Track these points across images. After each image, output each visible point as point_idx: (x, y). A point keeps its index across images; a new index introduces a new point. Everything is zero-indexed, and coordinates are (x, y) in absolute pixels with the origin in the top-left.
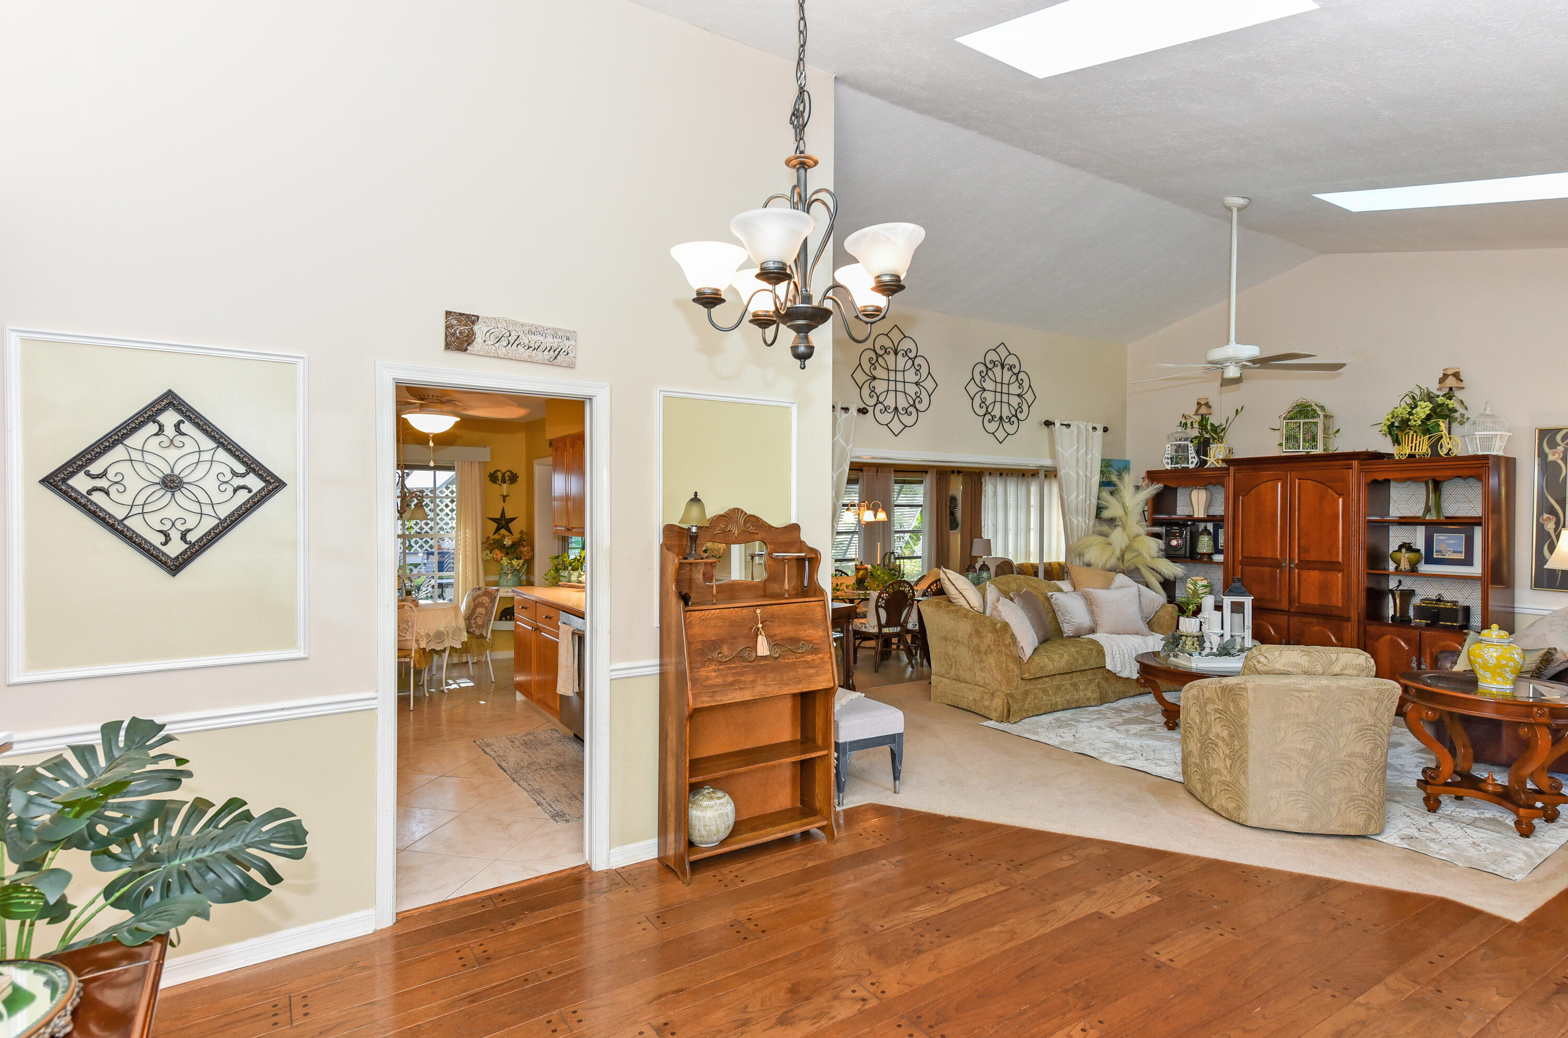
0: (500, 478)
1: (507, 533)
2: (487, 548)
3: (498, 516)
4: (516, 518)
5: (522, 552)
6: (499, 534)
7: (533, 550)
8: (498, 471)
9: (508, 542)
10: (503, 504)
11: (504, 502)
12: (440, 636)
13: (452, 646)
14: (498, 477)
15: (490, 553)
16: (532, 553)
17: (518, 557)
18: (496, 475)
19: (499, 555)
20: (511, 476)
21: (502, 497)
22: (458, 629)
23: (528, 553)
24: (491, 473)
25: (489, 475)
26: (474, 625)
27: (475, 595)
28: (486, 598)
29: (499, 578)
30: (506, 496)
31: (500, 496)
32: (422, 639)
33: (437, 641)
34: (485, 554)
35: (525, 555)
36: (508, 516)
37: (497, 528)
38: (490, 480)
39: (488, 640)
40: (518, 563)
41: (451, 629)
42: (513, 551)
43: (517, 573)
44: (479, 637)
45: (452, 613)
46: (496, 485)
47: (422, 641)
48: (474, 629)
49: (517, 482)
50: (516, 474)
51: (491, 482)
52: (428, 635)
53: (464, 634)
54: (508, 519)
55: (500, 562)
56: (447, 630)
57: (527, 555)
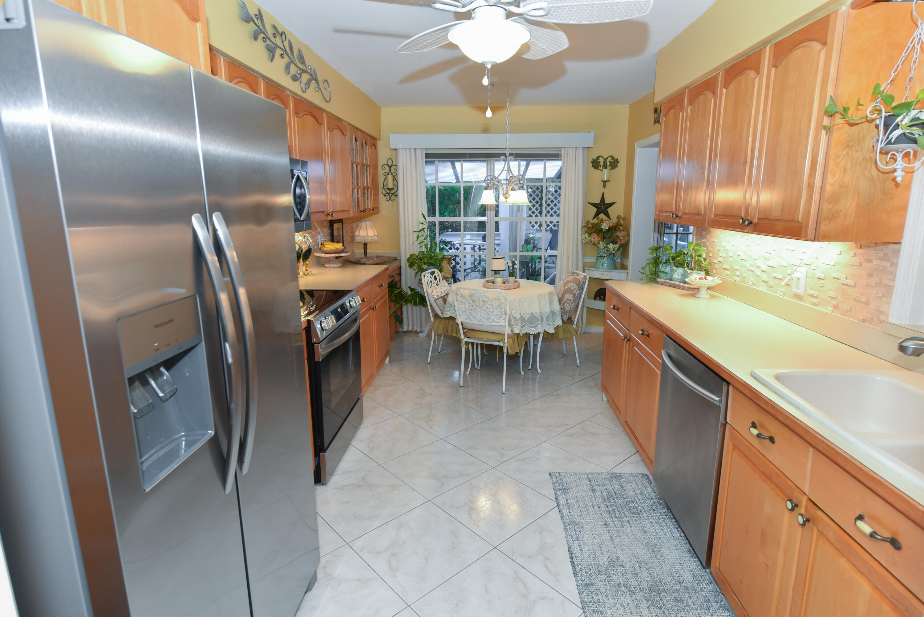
0: (602, 164)
1: (605, 218)
2: (586, 232)
3: (598, 201)
4: (614, 203)
5: (618, 237)
6: (598, 219)
7: (628, 235)
8: (600, 156)
9: (605, 226)
10: (603, 189)
11: (604, 187)
12: (533, 319)
13: (546, 330)
14: (600, 163)
15: (589, 237)
16: (628, 238)
17: (614, 241)
18: (598, 161)
19: (597, 239)
20: (612, 161)
21: (602, 183)
22: (553, 313)
23: (623, 237)
24: (593, 159)
25: (592, 161)
26: (563, 310)
27: (566, 280)
28: (575, 285)
29: (595, 260)
30: (605, 182)
31: (601, 181)
32: (516, 324)
33: (531, 325)
34: (584, 237)
35: (620, 240)
36: (607, 201)
37: (596, 212)
38: (592, 166)
39: (575, 326)
40: (614, 247)
41: (546, 312)
42: (610, 235)
43: (612, 257)
44: (566, 323)
45: (547, 297)
46: (598, 170)
47: (517, 325)
48: (563, 314)
49: (617, 167)
50: (617, 159)
51: (594, 168)
52: (522, 319)
53: (558, 318)
54: (607, 204)
55: (597, 245)
56: (542, 313)
57: (623, 239)
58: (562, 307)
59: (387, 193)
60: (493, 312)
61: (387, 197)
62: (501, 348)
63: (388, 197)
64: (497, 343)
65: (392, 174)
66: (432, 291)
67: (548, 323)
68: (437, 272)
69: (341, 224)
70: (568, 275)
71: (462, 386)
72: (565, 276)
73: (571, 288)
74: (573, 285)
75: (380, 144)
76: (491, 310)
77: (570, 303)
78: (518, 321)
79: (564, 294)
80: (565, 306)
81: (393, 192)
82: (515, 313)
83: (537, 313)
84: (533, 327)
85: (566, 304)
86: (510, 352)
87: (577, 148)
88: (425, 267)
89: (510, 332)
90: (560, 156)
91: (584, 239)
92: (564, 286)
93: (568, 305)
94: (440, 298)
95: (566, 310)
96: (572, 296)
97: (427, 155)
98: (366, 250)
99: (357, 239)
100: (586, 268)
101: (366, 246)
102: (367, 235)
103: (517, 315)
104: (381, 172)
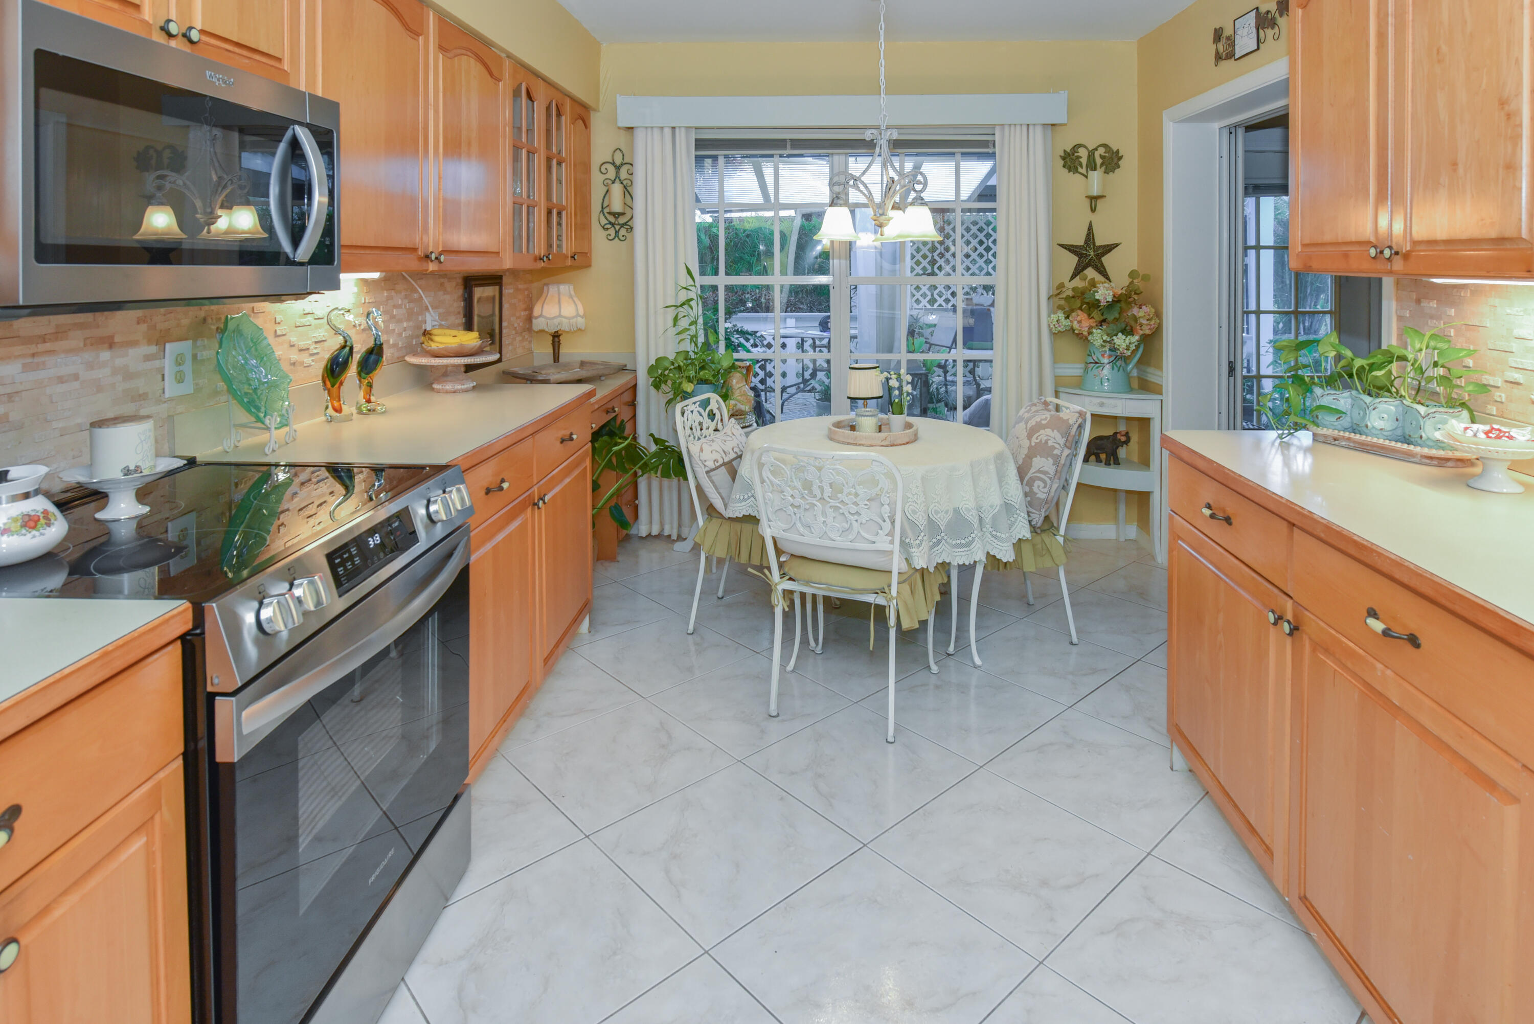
0: (1084, 161)
1: (1098, 277)
2: (1060, 307)
3: (1080, 241)
4: (1116, 245)
5: (1135, 319)
6: (1084, 279)
7: (1158, 315)
8: (1080, 146)
9: (1104, 294)
10: (1090, 217)
11: (1093, 210)
12: (959, 527)
13: (992, 553)
14: (1081, 160)
15: (1067, 317)
16: (1158, 321)
17: (1125, 329)
18: (1076, 154)
19: (1086, 323)
20: (1107, 155)
21: (1088, 201)
22: (1008, 507)
23: (1148, 320)
24: (1065, 151)
25: (1062, 154)
26: (1029, 499)
27: (1032, 423)
28: (1056, 435)
29: (1082, 371)
30: (1096, 198)
31: (1086, 197)
32: (918, 542)
33: (954, 542)
34: (1055, 320)
35: (1141, 325)
37: (1078, 266)
38: (1064, 166)
39: (1060, 541)
40: (1127, 341)
41: (991, 506)
42: (1117, 316)
43: (1123, 364)
44: (1039, 531)
45: (992, 467)
46: (1077, 175)
47: (919, 545)
48: (1031, 510)
49: (1119, 167)
50: (1118, 151)
51: (1067, 170)
52: (932, 525)
53: (1020, 518)
54: (1100, 247)
55: (1087, 338)
56: (981, 508)
57: (1147, 325)
58: (1027, 489)
59: (610, 223)
60: (858, 513)
61: (609, 232)
62: (881, 611)
63: (612, 232)
64: (870, 598)
65: (622, 183)
66: (702, 450)
67: (998, 534)
69: (496, 288)
70: (1034, 408)
71: (774, 714)
72: (1028, 412)
73: (1046, 442)
74: (1052, 434)
75: (597, 122)
76: (854, 509)
77: (1048, 481)
78: (922, 534)
79: (1029, 457)
80: (1035, 489)
81: (622, 220)
82: (915, 512)
83: (968, 510)
84: (961, 545)
85: (1037, 483)
86: (906, 625)
87: (1031, 128)
88: (688, 387)
89: (904, 567)
90: (991, 145)
91: (1055, 323)
92: (1029, 437)
93: (1042, 484)
94: (721, 466)
95: (1039, 499)
96: (1051, 461)
97: (700, 144)
98: (557, 348)
99: (538, 324)
100: (1061, 389)
101: (556, 339)
102: (560, 316)
103: (920, 518)
104: (597, 179)
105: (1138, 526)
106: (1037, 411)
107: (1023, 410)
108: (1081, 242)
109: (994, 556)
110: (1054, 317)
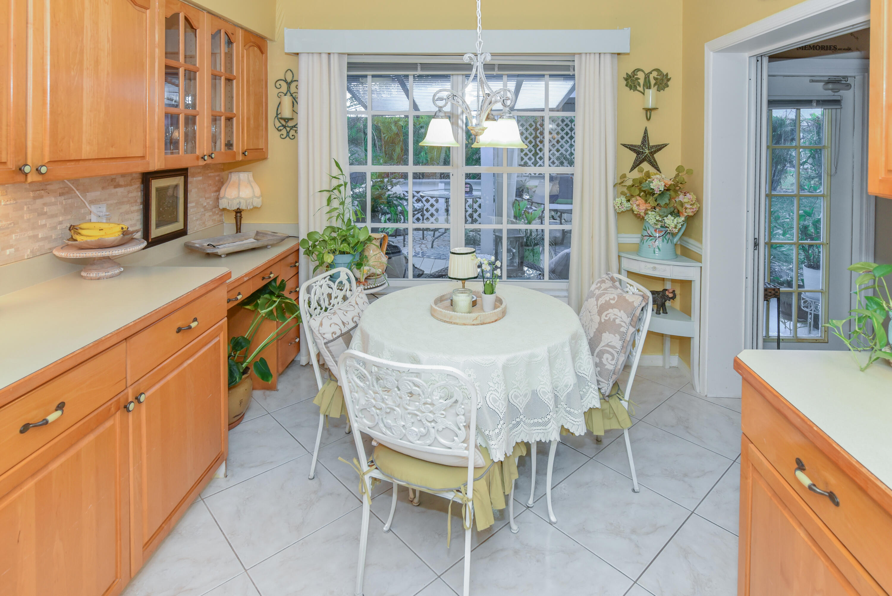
0: (642, 81)
1: (652, 170)
2: (623, 193)
3: (637, 141)
4: (666, 145)
5: (682, 204)
6: (641, 171)
7: (699, 200)
8: (638, 70)
9: (657, 184)
10: (646, 123)
11: (648, 119)
12: (535, 408)
13: (566, 427)
14: (639, 81)
15: (628, 201)
16: (699, 205)
17: (673, 212)
18: (635, 77)
19: (643, 207)
20: (659, 77)
21: (644, 112)
22: (580, 380)
23: (691, 205)
24: (627, 74)
25: (625, 77)
26: (599, 369)
27: (602, 300)
28: (623, 314)
29: (639, 241)
30: (651, 110)
31: (643, 109)
32: (497, 431)
33: (532, 421)
34: (619, 202)
36: (653, 141)
37: (636, 160)
38: (627, 86)
39: (625, 404)
40: (675, 221)
41: (566, 386)
42: (668, 202)
43: (671, 238)
45: (567, 349)
46: (636, 92)
47: (498, 434)
48: (600, 379)
49: (668, 86)
50: (667, 75)
51: (629, 89)
53: (591, 389)
54: (654, 146)
55: (643, 218)
56: (557, 387)
57: (690, 209)
58: (598, 360)
59: (283, 126)
60: (434, 421)
61: (282, 132)
63: (284, 132)
64: (448, 495)
65: (292, 95)
66: (321, 324)
67: (572, 410)
68: (347, 274)
69: (182, 178)
70: (604, 286)
72: (599, 288)
73: (614, 320)
74: (619, 314)
76: (431, 417)
77: (616, 355)
78: (502, 422)
79: (600, 331)
80: (604, 361)
81: (290, 124)
82: (493, 398)
83: (544, 392)
84: (538, 424)
85: (606, 356)
86: (481, 526)
87: (603, 55)
88: (329, 258)
89: (481, 461)
90: (571, 69)
91: (619, 205)
92: (600, 313)
93: (610, 357)
94: (339, 337)
95: (608, 369)
96: (618, 337)
97: (351, 66)
98: (239, 221)
99: (223, 204)
100: (622, 254)
101: (239, 214)
102: (239, 197)
103: (501, 406)
104: (272, 92)
105: (679, 356)
106: (606, 289)
107: (594, 287)
108: (639, 143)
109: (568, 430)
110: (618, 200)
